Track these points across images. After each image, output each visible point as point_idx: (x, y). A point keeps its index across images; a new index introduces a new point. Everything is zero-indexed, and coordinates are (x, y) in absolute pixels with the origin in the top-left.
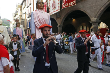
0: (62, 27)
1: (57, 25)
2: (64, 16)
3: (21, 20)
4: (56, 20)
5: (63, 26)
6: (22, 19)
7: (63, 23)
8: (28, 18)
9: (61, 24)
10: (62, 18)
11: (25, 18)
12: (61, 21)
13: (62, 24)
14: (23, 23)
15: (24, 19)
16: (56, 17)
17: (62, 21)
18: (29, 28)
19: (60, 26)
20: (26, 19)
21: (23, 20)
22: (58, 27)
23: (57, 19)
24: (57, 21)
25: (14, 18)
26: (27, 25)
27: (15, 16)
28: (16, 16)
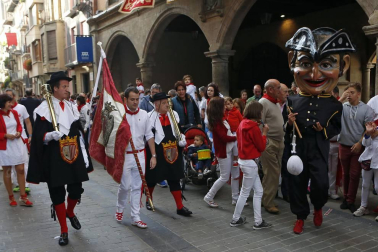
0: (231, 59)
1: (206, 46)
2: (237, 7)
3: (41, 27)
4: (199, 23)
5: (232, 53)
6: (44, 23)
7: (232, 39)
8: (73, 15)
9: (224, 42)
10: (231, 14)
11: (57, 18)
12: (225, 29)
13: (230, 46)
14: (48, 38)
15: (54, 22)
16: (199, 10)
17: (230, 29)
18: (75, 62)
19: (218, 55)
20: (62, 22)
21: (51, 28)
22: (210, 59)
23: (204, 21)
24: (204, 28)
25: (10, 19)
26: (67, 52)
27: (12, 9)
28: (17, 9)
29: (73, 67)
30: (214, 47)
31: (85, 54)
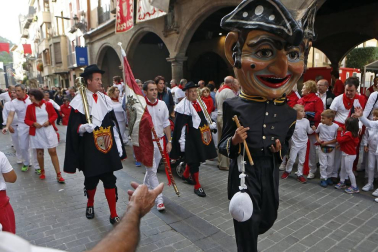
0: (185, 64)
1: (168, 54)
2: (188, 27)
3: (49, 40)
4: (163, 38)
5: (185, 59)
6: (52, 36)
7: (185, 49)
8: (73, 31)
9: (180, 52)
10: (184, 32)
11: (61, 33)
12: (180, 42)
13: (184, 54)
14: (55, 48)
15: (59, 37)
16: (162, 29)
17: (183, 42)
18: (75, 65)
19: (176, 60)
20: (65, 36)
21: (56, 40)
22: (170, 63)
23: (166, 36)
24: (166, 41)
25: (26, 34)
26: (69, 58)
27: (27, 26)
28: (31, 26)
29: (74, 69)
30: (173, 54)
31: (82, 59)
